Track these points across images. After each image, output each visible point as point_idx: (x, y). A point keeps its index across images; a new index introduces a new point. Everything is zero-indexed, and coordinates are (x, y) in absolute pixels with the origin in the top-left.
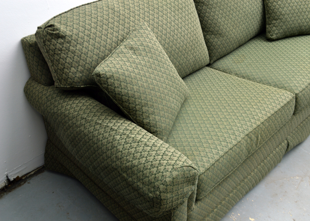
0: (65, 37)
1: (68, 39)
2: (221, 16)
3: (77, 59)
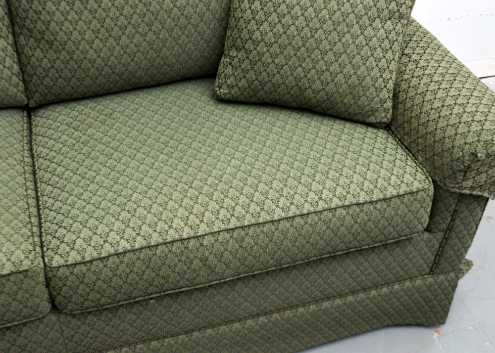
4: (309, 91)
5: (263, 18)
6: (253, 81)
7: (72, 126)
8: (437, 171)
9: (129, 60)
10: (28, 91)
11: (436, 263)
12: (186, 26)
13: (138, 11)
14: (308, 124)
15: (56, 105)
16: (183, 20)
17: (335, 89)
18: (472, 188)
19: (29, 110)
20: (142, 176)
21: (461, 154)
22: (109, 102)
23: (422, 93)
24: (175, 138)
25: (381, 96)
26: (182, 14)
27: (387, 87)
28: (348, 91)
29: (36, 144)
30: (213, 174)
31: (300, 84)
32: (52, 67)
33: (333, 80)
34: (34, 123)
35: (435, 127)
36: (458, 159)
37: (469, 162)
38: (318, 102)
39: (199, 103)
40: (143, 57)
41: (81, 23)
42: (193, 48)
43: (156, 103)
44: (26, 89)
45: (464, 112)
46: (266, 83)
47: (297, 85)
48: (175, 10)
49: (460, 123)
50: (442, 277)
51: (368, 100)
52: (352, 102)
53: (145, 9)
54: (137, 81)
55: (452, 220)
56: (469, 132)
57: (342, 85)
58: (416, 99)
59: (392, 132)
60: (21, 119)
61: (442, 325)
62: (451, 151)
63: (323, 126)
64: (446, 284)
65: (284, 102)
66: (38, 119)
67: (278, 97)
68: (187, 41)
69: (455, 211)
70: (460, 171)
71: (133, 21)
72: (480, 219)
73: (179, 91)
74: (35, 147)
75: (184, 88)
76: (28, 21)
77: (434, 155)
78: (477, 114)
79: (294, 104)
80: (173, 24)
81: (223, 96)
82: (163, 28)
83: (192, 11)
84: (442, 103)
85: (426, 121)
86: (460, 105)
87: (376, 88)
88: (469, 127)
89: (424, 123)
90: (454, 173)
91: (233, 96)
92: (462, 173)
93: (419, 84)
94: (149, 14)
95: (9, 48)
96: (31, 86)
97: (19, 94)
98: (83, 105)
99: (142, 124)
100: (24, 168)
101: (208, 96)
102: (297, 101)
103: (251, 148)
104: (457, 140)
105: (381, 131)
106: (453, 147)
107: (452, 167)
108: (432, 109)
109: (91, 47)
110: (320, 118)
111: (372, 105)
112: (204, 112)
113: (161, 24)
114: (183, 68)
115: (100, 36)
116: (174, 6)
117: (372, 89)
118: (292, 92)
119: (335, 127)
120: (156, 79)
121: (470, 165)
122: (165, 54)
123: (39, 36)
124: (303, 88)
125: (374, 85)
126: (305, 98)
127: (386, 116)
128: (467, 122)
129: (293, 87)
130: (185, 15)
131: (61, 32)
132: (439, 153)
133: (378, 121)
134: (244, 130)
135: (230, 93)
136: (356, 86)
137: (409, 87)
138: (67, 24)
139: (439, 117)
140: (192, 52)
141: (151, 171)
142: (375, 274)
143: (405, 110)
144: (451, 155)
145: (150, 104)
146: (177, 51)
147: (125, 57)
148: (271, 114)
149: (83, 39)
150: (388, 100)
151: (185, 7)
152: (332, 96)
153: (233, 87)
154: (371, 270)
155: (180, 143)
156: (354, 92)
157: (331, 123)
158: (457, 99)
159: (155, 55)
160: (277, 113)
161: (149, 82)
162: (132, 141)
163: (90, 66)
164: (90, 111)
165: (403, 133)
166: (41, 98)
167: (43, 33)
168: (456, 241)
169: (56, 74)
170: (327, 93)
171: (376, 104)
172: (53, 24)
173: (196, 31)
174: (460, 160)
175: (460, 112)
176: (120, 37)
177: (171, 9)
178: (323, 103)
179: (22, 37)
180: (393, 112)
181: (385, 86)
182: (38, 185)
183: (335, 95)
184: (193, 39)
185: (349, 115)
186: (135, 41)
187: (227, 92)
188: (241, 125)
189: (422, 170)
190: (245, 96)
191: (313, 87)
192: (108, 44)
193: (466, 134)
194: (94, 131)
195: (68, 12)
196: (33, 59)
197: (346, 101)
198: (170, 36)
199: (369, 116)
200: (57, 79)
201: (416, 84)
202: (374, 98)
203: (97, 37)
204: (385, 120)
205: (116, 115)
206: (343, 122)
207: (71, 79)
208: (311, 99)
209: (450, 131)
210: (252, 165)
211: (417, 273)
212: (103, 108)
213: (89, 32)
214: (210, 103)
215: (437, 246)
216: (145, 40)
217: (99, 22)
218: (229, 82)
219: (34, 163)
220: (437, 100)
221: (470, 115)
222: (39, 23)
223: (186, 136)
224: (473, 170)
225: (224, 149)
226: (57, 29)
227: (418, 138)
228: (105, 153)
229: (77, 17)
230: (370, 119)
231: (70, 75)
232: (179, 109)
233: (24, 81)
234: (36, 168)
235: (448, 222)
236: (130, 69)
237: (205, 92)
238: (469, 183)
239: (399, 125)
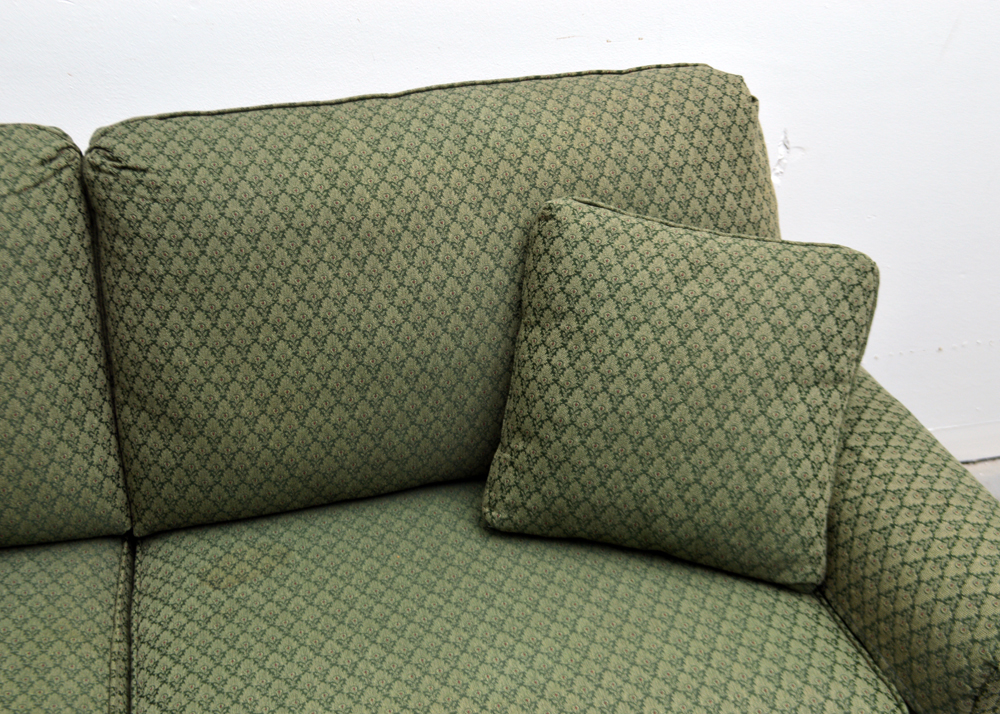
2: (197, 341)
4: (662, 521)
5: (574, 382)
6: (555, 498)
7: (209, 578)
8: (919, 693)
9: (322, 453)
10: (133, 507)
12: (430, 391)
13: (341, 364)
14: (661, 584)
15: (184, 534)
16: (424, 379)
17: (711, 519)
19: (133, 542)
20: (331, 692)
21: (965, 662)
22: (281, 530)
23: (885, 529)
24: (400, 610)
25: (803, 532)
26: (423, 370)
27: (815, 515)
28: (737, 523)
29: (138, 613)
30: (470, 692)
31: (645, 506)
32: (179, 465)
33: (707, 502)
34: (139, 568)
35: (911, 602)
36: (960, 671)
37: (983, 681)
38: (679, 542)
39: (452, 536)
40: (348, 448)
41: (234, 387)
42: (444, 430)
43: (370, 533)
44: (130, 502)
45: (968, 574)
46: (579, 503)
47: (639, 509)
48: (411, 363)
49: (960, 596)
51: (777, 540)
52: (747, 543)
53: (354, 362)
54: (336, 491)
56: (979, 616)
57: (725, 510)
58: (873, 541)
59: (827, 600)
60: (116, 560)
62: (944, 654)
63: (689, 588)
65: (615, 539)
66: (148, 559)
67: (602, 531)
68: (432, 418)
70: (964, 696)
71: (331, 383)
73: (415, 510)
74: (135, 619)
75: (424, 504)
76: (139, 382)
77: (911, 659)
78: (993, 579)
79: (634, 543)
80: (406, 387)
81: (497, 525)
82: (387, 394)
83: (442, 364)
84: (923, 554)
85: (892, 587)
86: (959, 558)
87: (793, 518)
88: (978, 607)
89: (890, 592)
90: (954, 701)
91: (515, 524)
92: (970, 701)
93: (878, 510)
94: (361, 371)
95: (103, 428)
96: (138, 498)
97: (116, 512)
98: (233, 535)
99: (341, 578)
100: (109, 665)
101: (470, 521)
102: (640, 537)
103: (547, 636)
104: (957, 633)
105: (806, 599)
106: (949, 646)
107: (948, 686)
108: (903, 564)
109: (252, 431)
110: (685, 572)
111: (785, 550)
112: (460, 554)
113: (383, 387)
114: (424, 465)
115: (269, 409)
116: (409, 355)
117: (785, 520)
118: (629, 521)
119: (713, 592)
120: (372, 485)
121: (984, 685)
122: (390, 441)
123: (158, 410)
124: (650, 514)
125: (788, 512)
126: (655, 533)
127: (814, 572)
128: (975, 595)
129: (630, 512)
130: (429, 370)
131: (197, 403)
132: (921, 656)
133: (799, 580)
134: (536, 596)
135: (510, 518)
136: (753, 513)
137: (858, 516)
138: (209, 388)
139: (919, 582)
140: (441, 437)
141: (350, 682)
143: (850, 561)
144: (945, 663)
145: (358, 536)
146: (413, 437)
147: (315, 447)
148: (588, 562)
149: (237, 415)
150: (818, 540)
151: (429, 356)
152: (707, 531)
153: (516, 508)
155: (410, 622)
156: (750, 524)
157: (705, 582)
158: (954, 545)
159: (371, 444)
160: (601, 560)
161: (359, 492)
162: (318, 614)
163: (248, 463)
164: (245, 547)
165: (848, 606)
166: (156, 521)
167: (165, 403)
169: (186, 479)
170: (697, 524)
171: (794, 547)
172: (183, 388)
173: (449, 399)
174: (965, 675)
175: (960, 573)
176: (307, 411)
177: (403, 361)
178: (690, 544)
179: (127, 409)
180: (828, 562)
181: (811, 514)
182: (134, 702)
183: (713, 529)
184: (443, 414)
185: (741, 567)
186: (334, 418)
187: (505, 516)
188: (530, 585)
189: (889, 687)
190: (540, 527)
191: (669, 514)
192: (283, 425)
193: (973, 622)
194: (249, 591)
195: (213, 367)
196: (145, 450)
197: (734, 540)
198: (400, 408)
199: (780, 570)
200: (187, 487)
201: (872, 509)
202: (788, 536)
203: (263, 412)
204: (812, 579)
205: (294, 556)
206: (730, 579)
207: (212, 487)
208: (666, 536)
209: (942, 614)
210: (547, 673)
212: (270, 542)
213: (249, 404)
214: (473, 536)
216: (352, 417)
217: (269, 385)
218: (508, 498)
219: (130, 653)
220: (914, 546)
221: (980, 581)
222: (159, 387)
223: (422, 606)
224: (992, 695)
225: (495, 637)
226: (191, 397)
227: (879, 620)
228: (265, 639)
229: (228, 376)
230: (783, 575)
231: (210, 480)
232: (413, 548)
233: (127, 489)
234: (134, 664)
236: (322, 469)
237: (464, 512)
239: (840, 589)
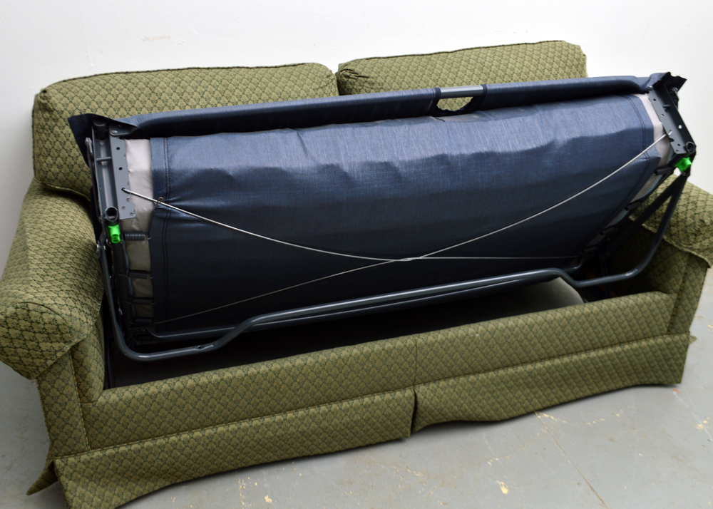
0: (52, 111)
1: (55, 116)
3: (58, 147)
11: (672, 323)
18: (699, 250)
37: (699, 227)
50: (677, 337)
55: (684, 282)
61: (678, 385)
64: (681, 343)
69: (686, 274)
72: (703, 284)
90: (688, 236)
92: (694, 236)
121: (699, 229)
142: (628, 328)
154: (626, 323)
168: (687, 301)
174: (692, 226)
211: (658, 332)
215: (673, 306)
224: (701, 234)
235: (680, 283)
238: (697, 246)
